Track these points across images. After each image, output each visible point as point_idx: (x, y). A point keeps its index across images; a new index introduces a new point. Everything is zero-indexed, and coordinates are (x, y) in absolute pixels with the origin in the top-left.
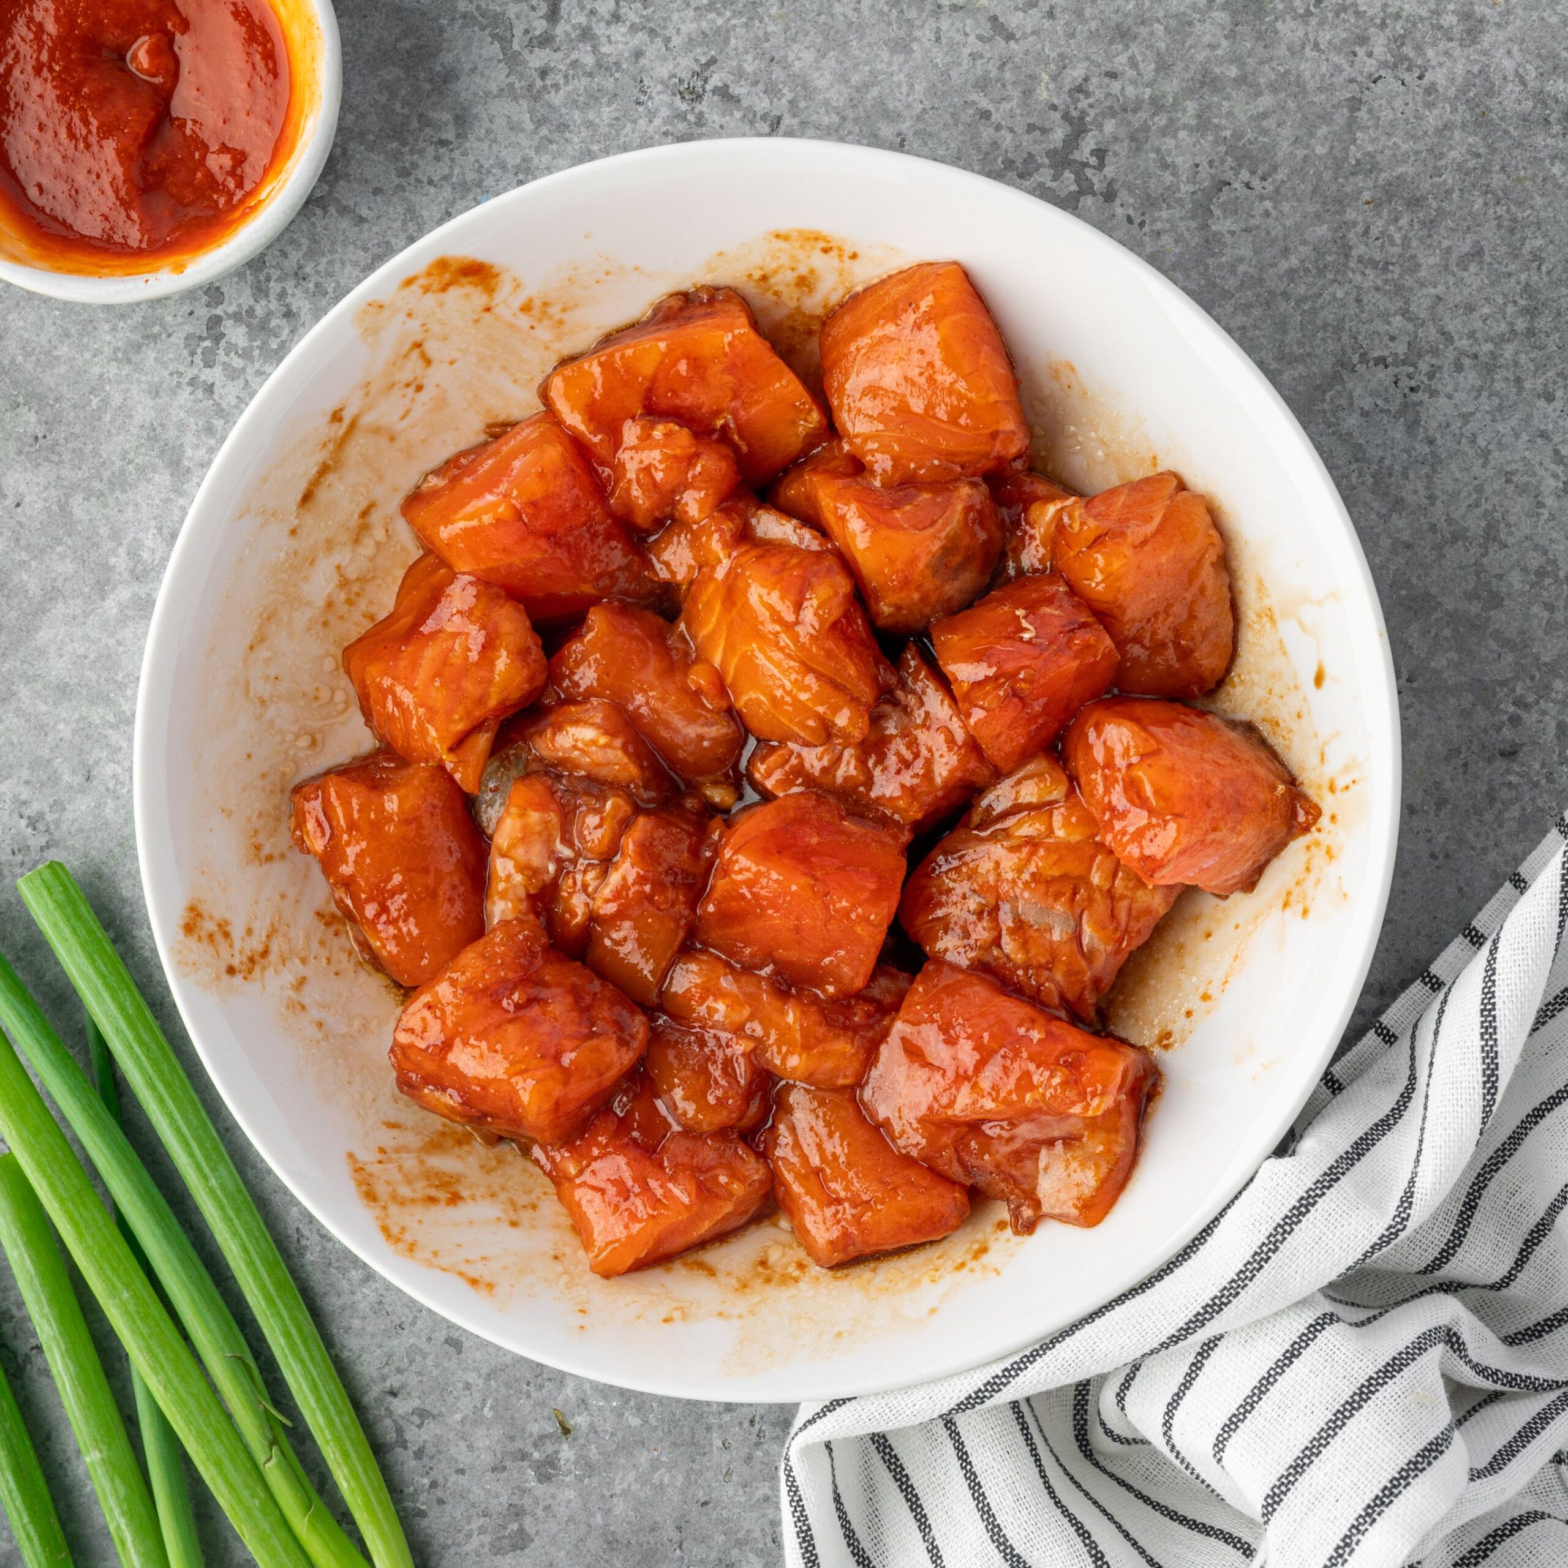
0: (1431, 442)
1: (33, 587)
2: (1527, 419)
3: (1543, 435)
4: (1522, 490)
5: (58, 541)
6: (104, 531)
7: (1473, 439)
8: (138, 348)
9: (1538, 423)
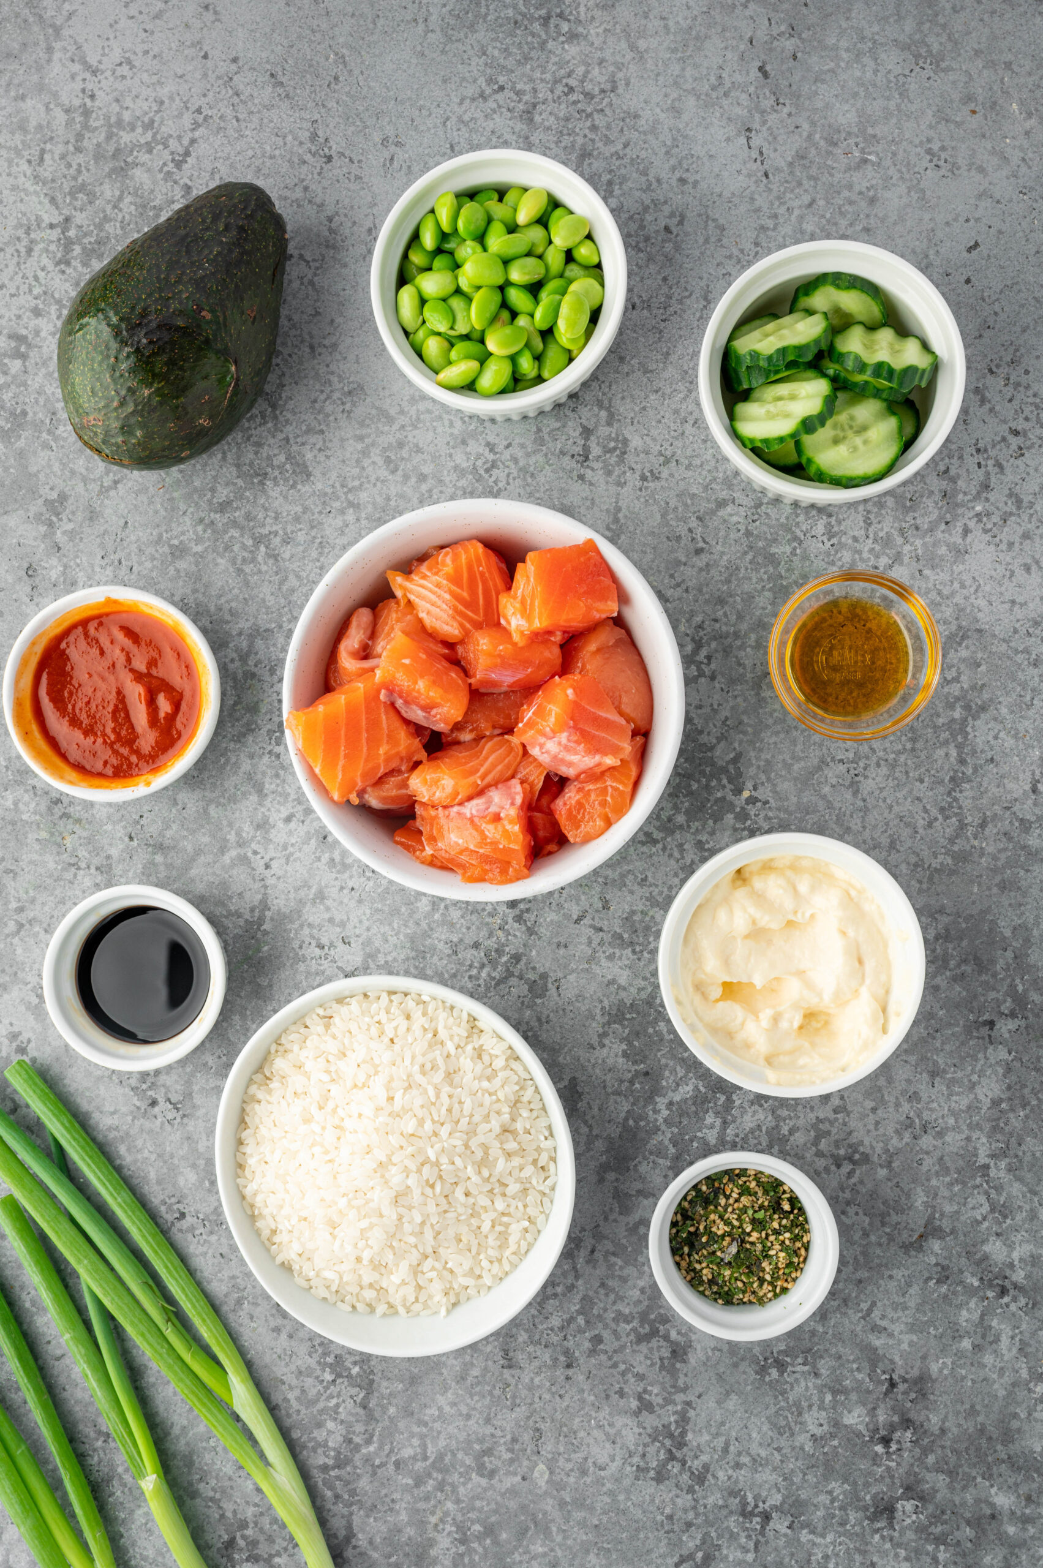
0: (864, 800)
1: (190, 848)
2: (911, 791)
3: (918, 799)
4: (907, 825)
5: (202, 826)
6: (225, 823)
7: (884, 800)
8: (244, 735)
9: (915, 793)
